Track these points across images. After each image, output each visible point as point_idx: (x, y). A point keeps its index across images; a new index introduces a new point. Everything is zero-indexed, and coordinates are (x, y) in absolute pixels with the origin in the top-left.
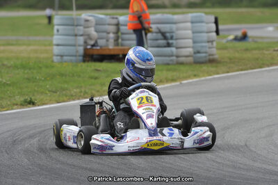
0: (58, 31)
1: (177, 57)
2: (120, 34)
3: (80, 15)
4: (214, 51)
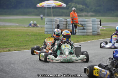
0: (46, 23)
1: (87, 33)
2: (67, 25)
3: (54, 18)
4: (99, 31)
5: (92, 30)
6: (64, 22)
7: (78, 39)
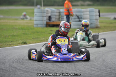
0: (36, 15)
2: (60, 16)
3: (45, 8)
4: (98, 23)
5: (90, 22)
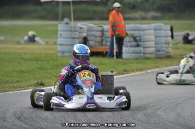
0: (61, 35)
1: (144, 54)
2: (104, 38)
3: (77, 24)
4: (170, 50)
5: (155, 47)
6: (97, 31)
7: (125, 67)
